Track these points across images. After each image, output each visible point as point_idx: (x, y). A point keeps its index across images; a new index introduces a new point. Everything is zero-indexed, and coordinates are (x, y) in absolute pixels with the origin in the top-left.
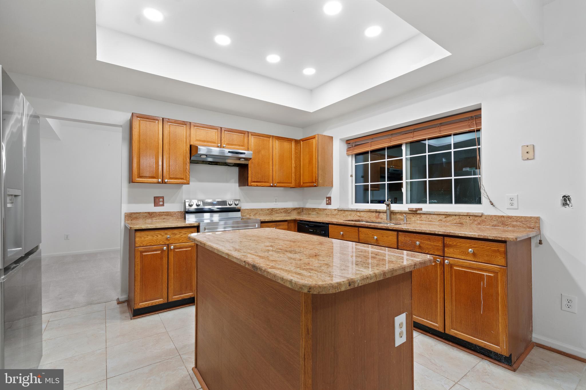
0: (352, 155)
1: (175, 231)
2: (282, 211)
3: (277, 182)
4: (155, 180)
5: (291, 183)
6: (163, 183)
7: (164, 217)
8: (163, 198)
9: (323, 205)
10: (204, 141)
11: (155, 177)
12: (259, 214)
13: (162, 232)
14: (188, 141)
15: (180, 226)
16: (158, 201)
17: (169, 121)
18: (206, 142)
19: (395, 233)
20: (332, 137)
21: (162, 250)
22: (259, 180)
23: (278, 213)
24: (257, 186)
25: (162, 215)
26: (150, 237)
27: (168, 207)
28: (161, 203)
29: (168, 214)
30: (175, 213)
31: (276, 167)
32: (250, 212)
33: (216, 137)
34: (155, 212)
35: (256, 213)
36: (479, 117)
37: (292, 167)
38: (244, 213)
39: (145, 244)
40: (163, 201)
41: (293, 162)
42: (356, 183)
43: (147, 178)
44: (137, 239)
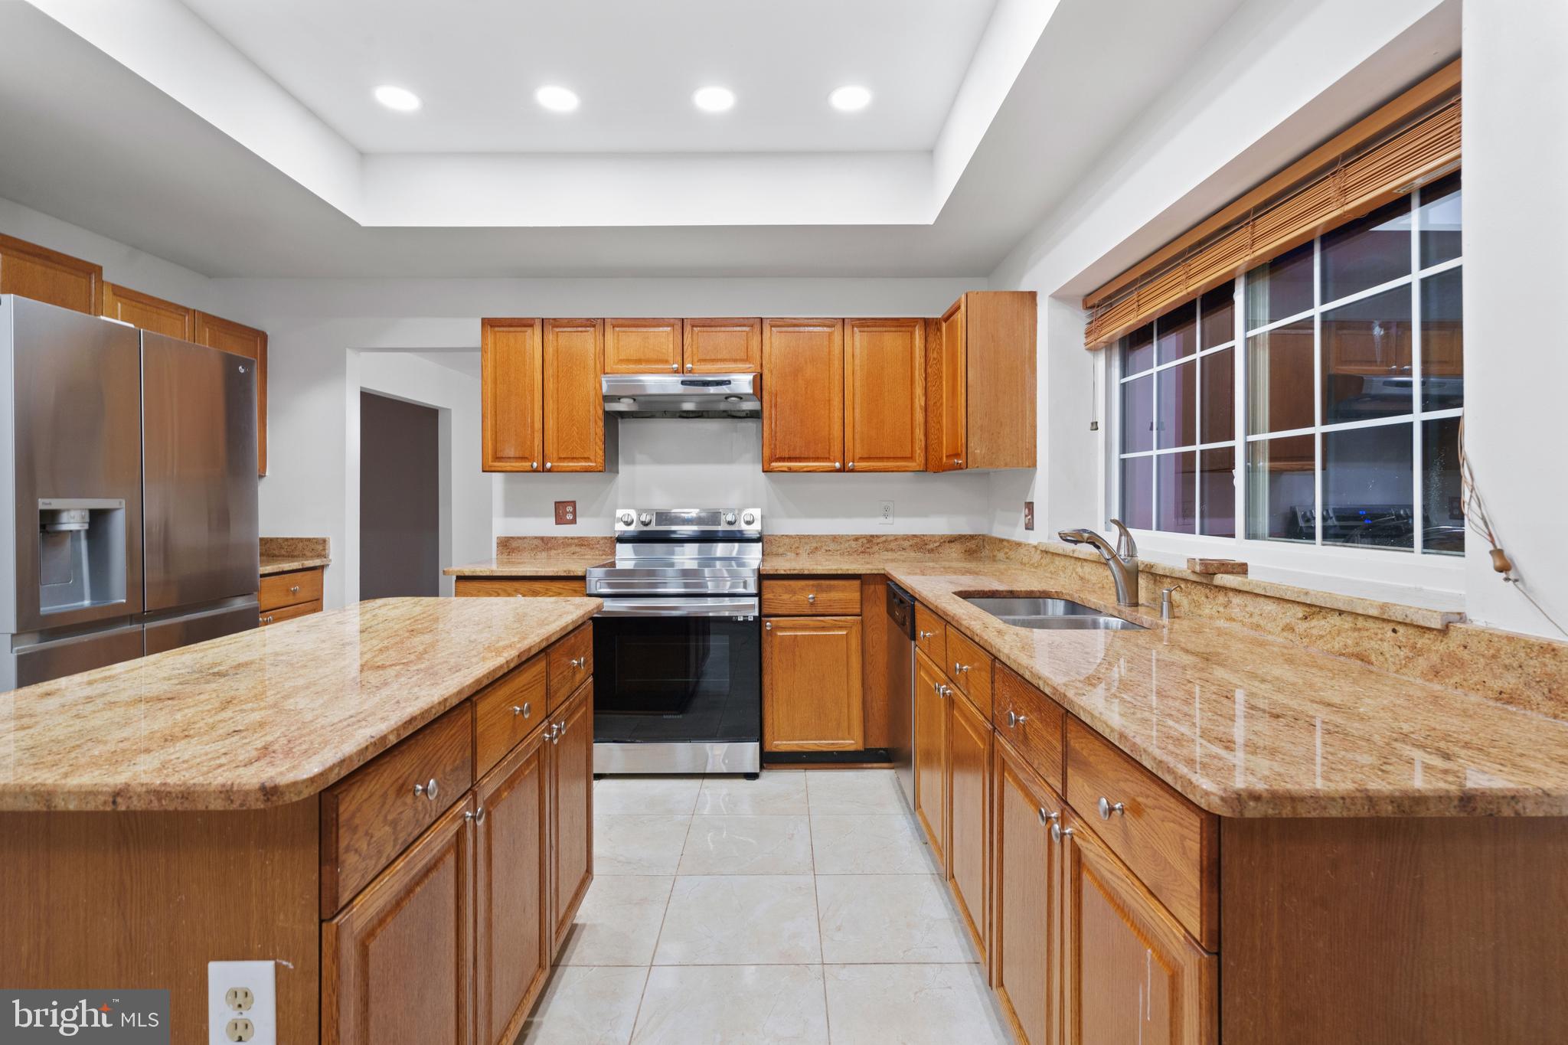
1: (537, 586)
2: (906, 544)
3: (860, 458)
4: (527, 465)
5: (911, 458)
6: (543, 471)
7: (573, 549)
8: (573, 504)
9: (1017, 530)
10: (639, 361)
11: (526, 458)
12: (827, 551)
13: (508, 586)
14: (598, 366)
15: (543, 574)
16: (564, 511)
17: (556, 323)
18: (644, 362)
19: (990, 661)
20: (1032, 295)
22: (797, 454)
23: (892, 550)
24: (790, 470)
25: (570, 545)
27: (586, 527)
28: (570, 517)
29: (582, 543)
30: (598, 540)
31: (857, 414)
32: (797, 545)
33: (671, 346)
34: (556, 538)
35: (816, 548)
37: (913, 406)
38: (779, 546)
40: (574, 513)
41: (918, 391)
43: (512, 460)
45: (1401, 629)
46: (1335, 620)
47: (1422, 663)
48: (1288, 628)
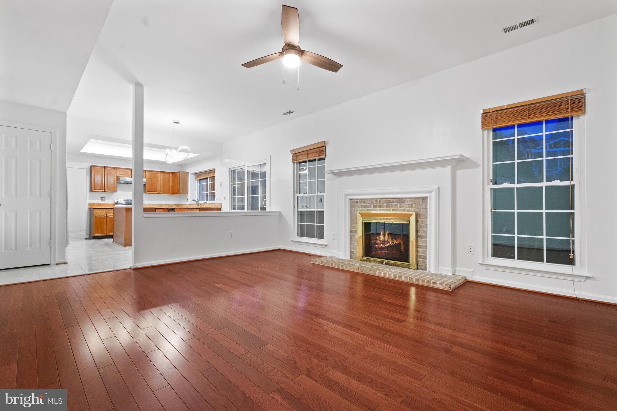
0: (197, 180)
1: (109, 210)
2: (167, 205)
3: (161, 192)
4: (101, 191)
5: (170, 192)
6: (104, 192)
8: (105, 198)
9: (186, 203)
10: (123, 175)
11: (101, 189)
13: (104, 210)
14: (116, 175)
16: (102, 199)
17: (108, 167)
18: (125, 175)
19: (186, 209)
20: (188, 172)
21: (104, 216)
22: (151, 191)
24: (150, 193)
25: (104, 205)
26: (99, 211)
27: (107, 202)
28: (104, 200)
29: (107, 204)
30: (110, 204)
31: (161, 185)
33: (129, 173)
36: (215, 172)
37: (170, 185)
39: (97, 213)
40: (105, 199)
41: (171, 183)
42: (199, 192)
43: (98, 189)
44: (94, 212)
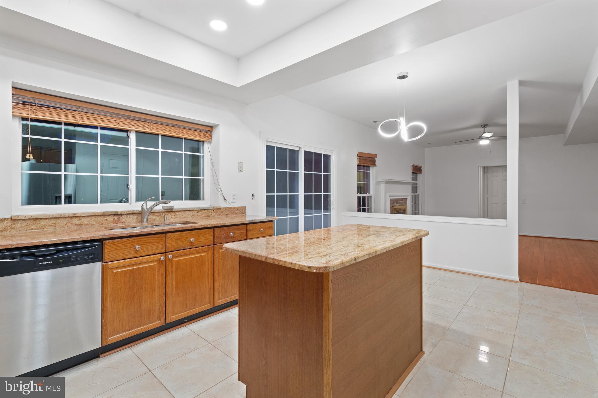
45: (214, 210)
46: (204, 211)
47: (217, 214)
48: (193, 215)
